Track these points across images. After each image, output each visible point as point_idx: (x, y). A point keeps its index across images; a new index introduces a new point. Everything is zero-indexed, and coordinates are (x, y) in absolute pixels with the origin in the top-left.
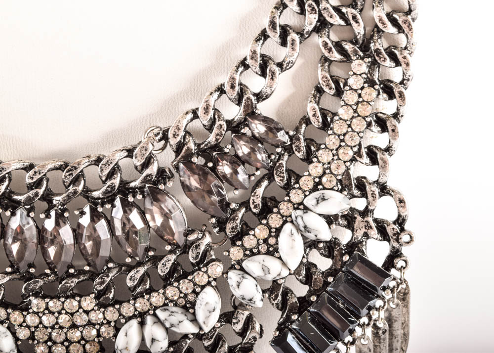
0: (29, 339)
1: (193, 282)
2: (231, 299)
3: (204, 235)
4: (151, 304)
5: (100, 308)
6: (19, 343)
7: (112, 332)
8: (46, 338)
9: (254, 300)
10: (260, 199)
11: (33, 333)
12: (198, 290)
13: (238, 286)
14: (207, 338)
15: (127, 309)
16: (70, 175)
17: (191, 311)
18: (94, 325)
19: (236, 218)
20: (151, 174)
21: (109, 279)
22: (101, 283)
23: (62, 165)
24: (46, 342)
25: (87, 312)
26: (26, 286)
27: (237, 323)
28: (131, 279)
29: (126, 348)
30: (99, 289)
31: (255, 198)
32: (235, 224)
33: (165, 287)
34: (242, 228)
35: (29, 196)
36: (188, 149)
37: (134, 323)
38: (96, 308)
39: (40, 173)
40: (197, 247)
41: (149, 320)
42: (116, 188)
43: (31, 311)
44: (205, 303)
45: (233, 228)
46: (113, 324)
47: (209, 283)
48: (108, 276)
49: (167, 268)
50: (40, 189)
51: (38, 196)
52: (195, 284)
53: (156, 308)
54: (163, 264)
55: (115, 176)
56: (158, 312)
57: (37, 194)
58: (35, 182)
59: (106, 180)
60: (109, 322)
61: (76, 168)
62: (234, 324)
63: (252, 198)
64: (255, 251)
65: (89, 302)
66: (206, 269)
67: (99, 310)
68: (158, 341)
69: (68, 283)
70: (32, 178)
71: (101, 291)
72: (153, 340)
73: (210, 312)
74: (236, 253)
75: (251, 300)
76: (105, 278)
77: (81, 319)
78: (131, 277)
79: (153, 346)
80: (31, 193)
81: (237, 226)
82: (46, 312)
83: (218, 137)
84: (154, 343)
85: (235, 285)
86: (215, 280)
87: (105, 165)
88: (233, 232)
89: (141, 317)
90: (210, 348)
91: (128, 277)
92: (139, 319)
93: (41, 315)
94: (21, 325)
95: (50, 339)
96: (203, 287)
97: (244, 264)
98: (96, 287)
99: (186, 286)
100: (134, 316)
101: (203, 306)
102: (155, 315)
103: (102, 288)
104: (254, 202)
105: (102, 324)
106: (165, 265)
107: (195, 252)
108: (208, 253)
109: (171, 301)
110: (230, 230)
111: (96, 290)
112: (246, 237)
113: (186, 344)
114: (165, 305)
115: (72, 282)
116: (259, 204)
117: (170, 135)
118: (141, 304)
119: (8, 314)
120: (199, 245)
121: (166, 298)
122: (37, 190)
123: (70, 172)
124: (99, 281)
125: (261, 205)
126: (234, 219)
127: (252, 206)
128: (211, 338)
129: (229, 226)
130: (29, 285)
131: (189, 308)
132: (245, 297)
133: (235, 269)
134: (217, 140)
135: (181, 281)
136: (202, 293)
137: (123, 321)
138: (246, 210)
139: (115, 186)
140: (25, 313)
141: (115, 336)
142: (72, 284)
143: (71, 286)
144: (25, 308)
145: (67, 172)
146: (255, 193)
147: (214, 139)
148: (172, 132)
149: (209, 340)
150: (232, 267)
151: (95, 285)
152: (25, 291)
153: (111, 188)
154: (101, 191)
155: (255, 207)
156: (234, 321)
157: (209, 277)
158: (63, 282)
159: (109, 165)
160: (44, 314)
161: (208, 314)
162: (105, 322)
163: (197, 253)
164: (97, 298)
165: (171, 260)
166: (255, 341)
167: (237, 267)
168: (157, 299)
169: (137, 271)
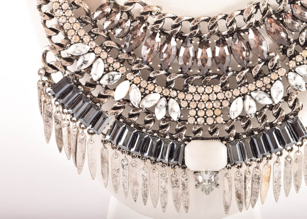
0: (187, 107)
1: (270, 78)
2: (287, 90)
3: (276, 55)
4: (248, 90)
5: (223, 91)
6: (182, 108)
7: (228, 104)
8: (195, 106)
9: (302, 86)
10: (304, 38)
11: (189, 104)
12: (273, 82)
13: (294, 79)
14: (275, 109)
15: (236, 92)
16: (212, 22)
17: (269, 93)
18: (219, 100)
19: (292, 47)
20: (252, 23)
21: (227, 77)
22: (224, 79)
23: (208, 19)
24: (195, 109)
25: (216, 93)
26: (186, 80)
27: (291, 100)
28: (238, 77)
29: (236, 111)
30: (222, 82)
31: (302, 37)
32: (292, 50)
33: (255, 81)
34: (294, 52)
35: (191, 33)
36: (270, 11)
37: (240, 99)
38: (221, 91)
39: (197, 22)
40: (273, 60)
41: (248, 97)
42: (235, 29)
43: (189, 92)
44: (277, 87)
45: (290, 52)
46: (229, 100)
47: (278, 79)
48: (227, 75)
49: (257, 72)
50: (197, 30)
51: (196, 33)
52: (271, 79)
53: (251, 92)
54: (255, 69)
55: (234, 23)
56: (252, 93)
57: (195, 32)
58: (194, 26)
59: (229, 26)
60: (227, 99)
61: (215, 19)
62: (289, 101)
63: (300, 37)
64: (302, 63)
65: (218, 88)
66: (277, 71)
67: (222, 92)
68: (252, 107)
69: (207, 79)
70: (194, 24)
71: (223, 83)
72: (250, 107)
73: (279, 92)
74: (292, 64)
75: (300, 86)
76: (226, 76)
77: (213, 97)
78: (239, 76)
79: (249, 110)
80: (192, 32)
81: (292, 51)
82: (196, 93)
83: (284, 6)
84: (250, 108)
85: (293, 78)
86: (281, 77)
87: (230, 17)
88: (290, 54)
89: (244, 96)
90: (276, 115)
91: (237, 76)
92: (243, 97)
93: (193, 94)
94: (183, 100)
95: (197, 107)
96: (275, 81)
97: (296, 70)
98: (221, 81)
99: (266, 80)
100: (240, 96)
101: (276, 89)
102: (250, 95)
103: (224, 81)
104: (301, 39)
105: (223, 100)
106: (256, 70)
107: (272, 63)
108: (278, 64)
109: (258, 88)
110: (289, 53)
111: (221, 82)
112: (297, 56)
113: (264, 111)
114: (256, 90)
115: (209, 78)
116: (303, 40)
117: (261, 5)
118: (244, 90)
119: (178, 94)
120: (274, 60)
121: (256, 87)
122: (195, 30)
123: (212, 21)
124: (223, 77)
125: (304, 41)
126: (291, 47)
127: (300, 41)
128: (277, 108)
129: (288, 51)
130: (188, 79)
131: (267, 91)
132: (298, 85)
133: (292, 71)
134: (283, 8)
135: (264, 78)
136: (275, 83)
137: (234, 98)
138: (296, 43)
139: (234, 28)
140: (186, 93)
141: (230, 106)
142: (209, 79)
143: (209, 80)
144: (186, 91)
145: (211, 21)
146: (302, 35)
147: (282, 7)
148: (262, 3)
149: (276, 109)
150: (290, 71)
151: (221, 80)
152: (186, 83)
153: (232, 30)
154: (227, 31)
155: (302, 41)
156: (289, 99)
157: (279, 75)
158: (205, 79)
159: (232, 18)
160: (195, 94)
161: (278, 93)
162: (225, 98)
163: (273, 63)
164: (222, 86)
165: (259, 67)
166: (299, 110)
167: (293, 70)
168: (251, 87)
169: (242, 73)
